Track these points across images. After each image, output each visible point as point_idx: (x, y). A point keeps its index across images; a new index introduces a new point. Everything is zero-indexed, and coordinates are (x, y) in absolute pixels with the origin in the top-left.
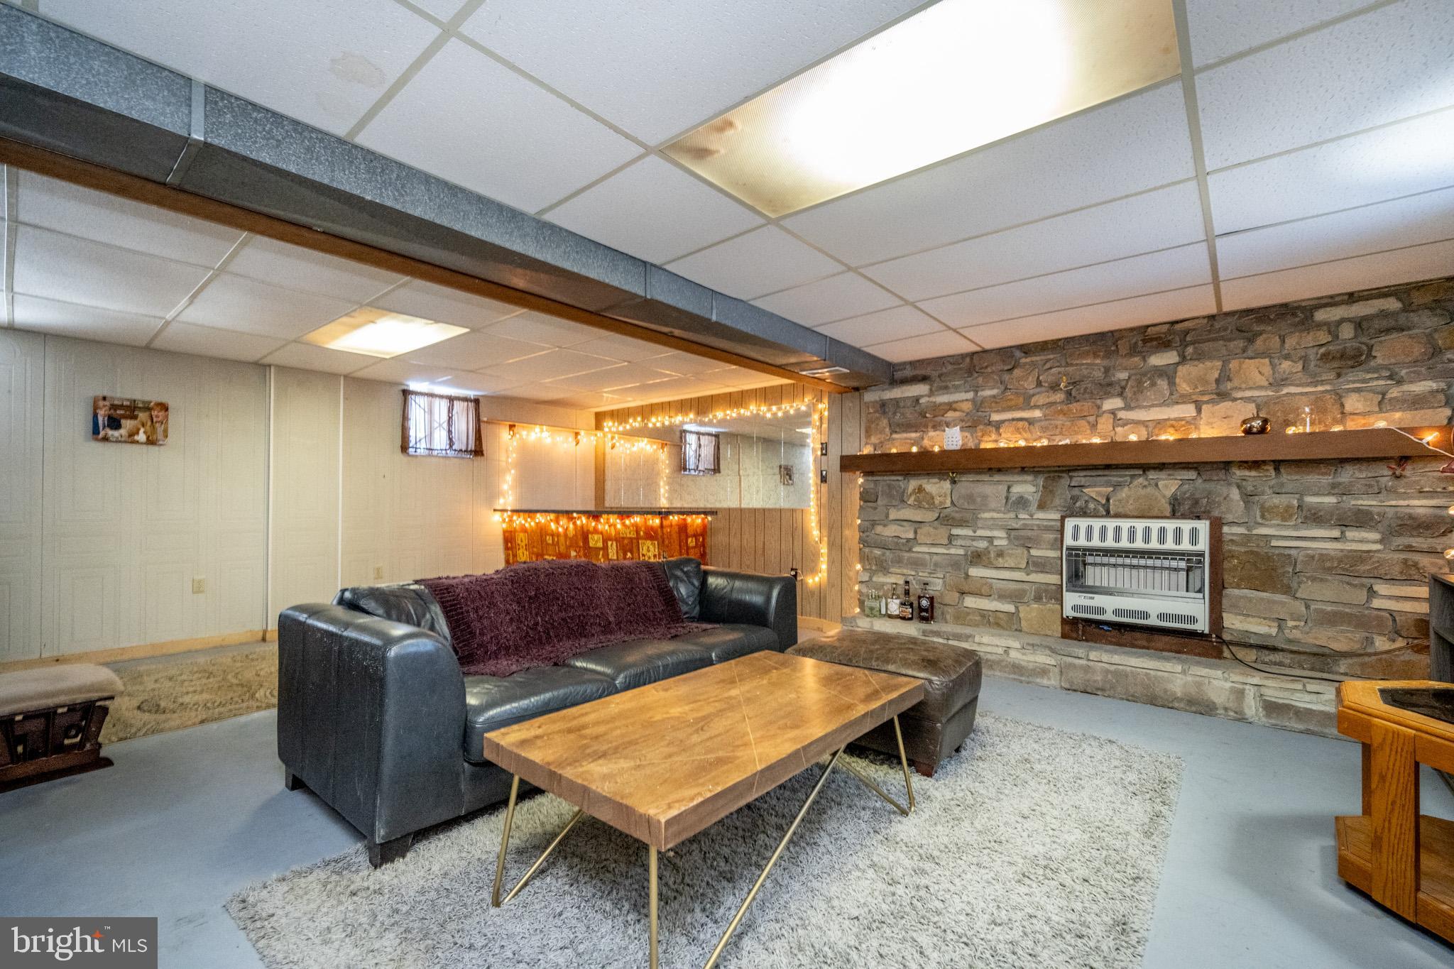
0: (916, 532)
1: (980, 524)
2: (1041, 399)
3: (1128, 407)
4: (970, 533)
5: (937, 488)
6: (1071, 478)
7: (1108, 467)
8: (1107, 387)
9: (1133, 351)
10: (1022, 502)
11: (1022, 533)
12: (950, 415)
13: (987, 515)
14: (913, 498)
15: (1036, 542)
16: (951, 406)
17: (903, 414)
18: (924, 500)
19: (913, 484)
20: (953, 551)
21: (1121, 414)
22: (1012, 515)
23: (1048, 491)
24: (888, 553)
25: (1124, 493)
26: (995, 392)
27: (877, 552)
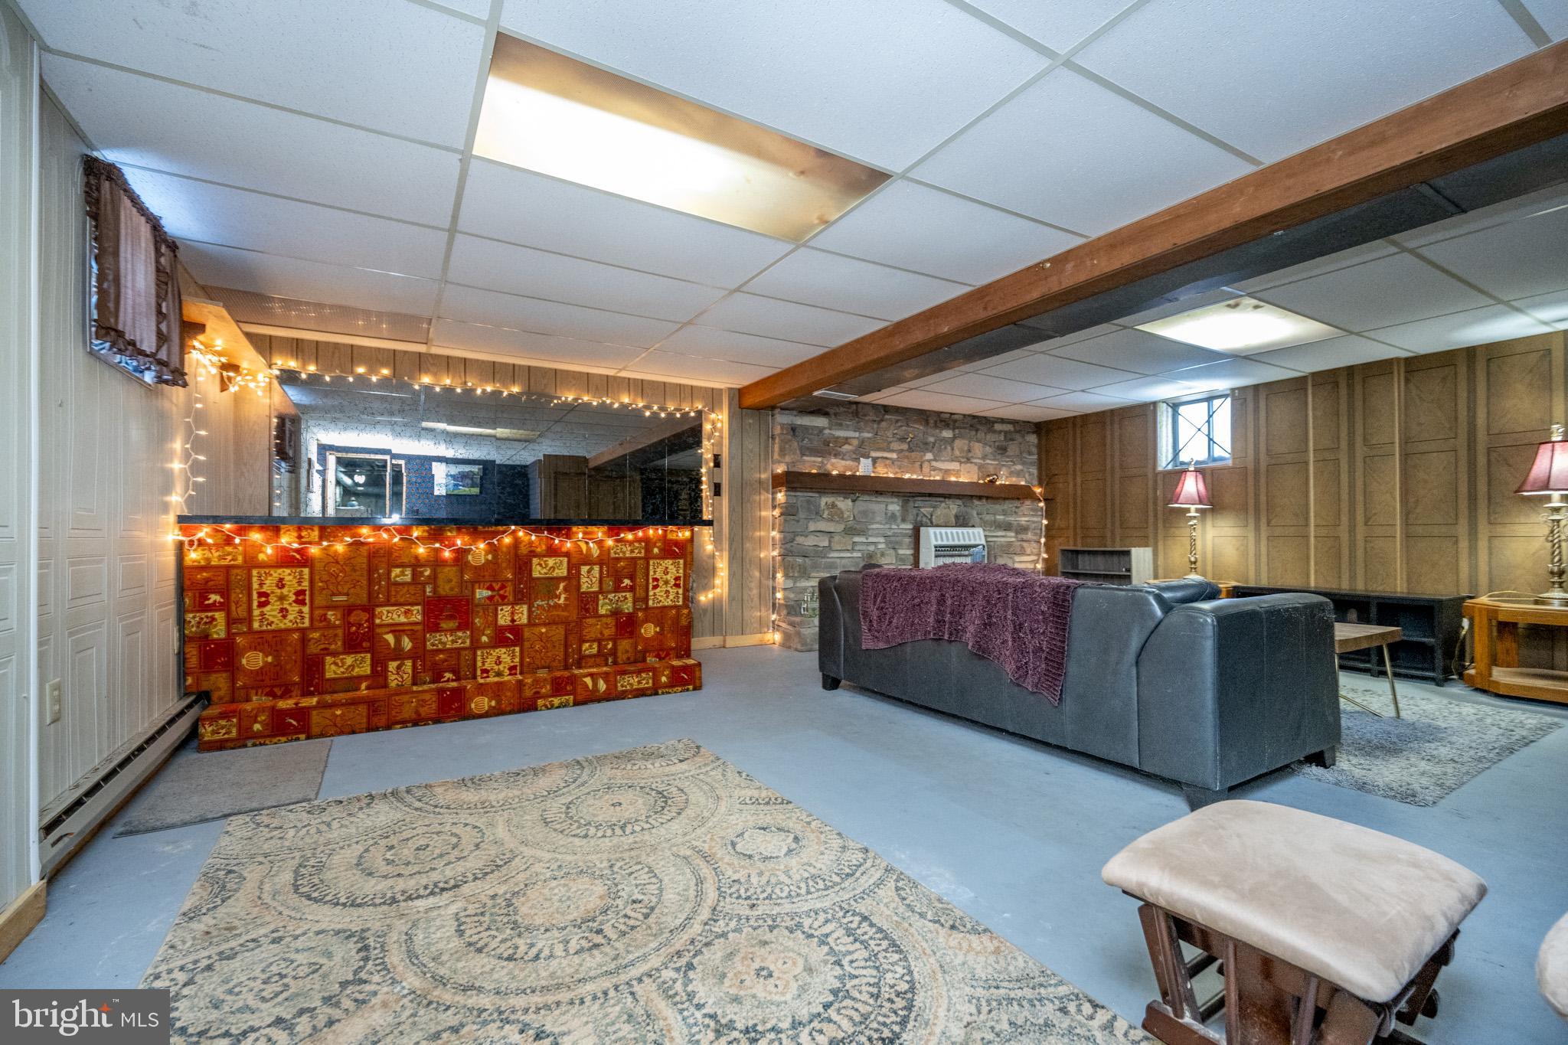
0: (830, 542)
1: (870, 533)
2: (895, 446)
3: (935, 460)
4: (862, 539)
5: (844, 504)
6: (914, 502)
7: (930, 495)
8: (926, 447)
9: (936, 426)
10: (893, 517)
11: (893, 539)
12: (846, 447)
13: (874, 526)
14: (826, 513)
15: (900, 543)
16: (847, 440)
17: (810, 440)
18: (836, 514)
19: (825, 500)
20: (855, 555)
21: (934, 464)
22: (887, 526)
23: (904, 507)
24: (807, 559)
25: (939, 512)
26: (869, 435)
27: (800, 560)
